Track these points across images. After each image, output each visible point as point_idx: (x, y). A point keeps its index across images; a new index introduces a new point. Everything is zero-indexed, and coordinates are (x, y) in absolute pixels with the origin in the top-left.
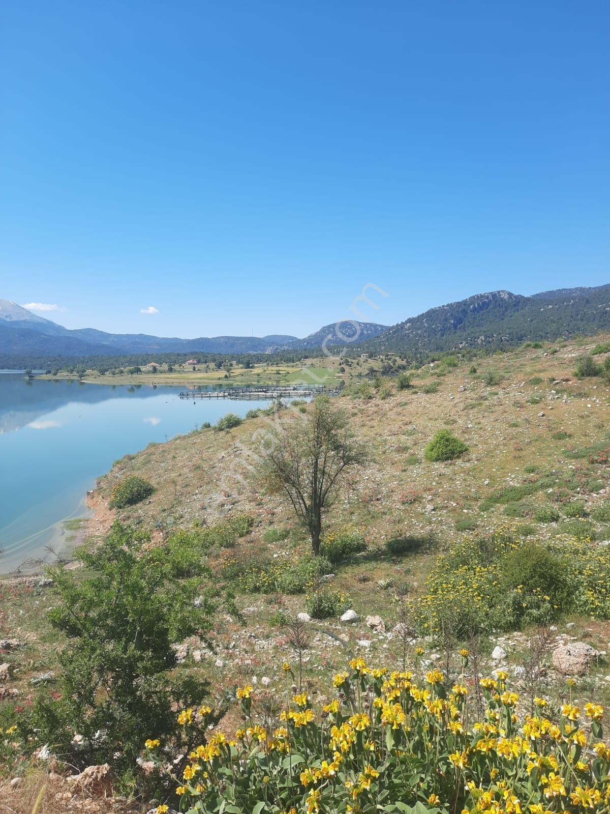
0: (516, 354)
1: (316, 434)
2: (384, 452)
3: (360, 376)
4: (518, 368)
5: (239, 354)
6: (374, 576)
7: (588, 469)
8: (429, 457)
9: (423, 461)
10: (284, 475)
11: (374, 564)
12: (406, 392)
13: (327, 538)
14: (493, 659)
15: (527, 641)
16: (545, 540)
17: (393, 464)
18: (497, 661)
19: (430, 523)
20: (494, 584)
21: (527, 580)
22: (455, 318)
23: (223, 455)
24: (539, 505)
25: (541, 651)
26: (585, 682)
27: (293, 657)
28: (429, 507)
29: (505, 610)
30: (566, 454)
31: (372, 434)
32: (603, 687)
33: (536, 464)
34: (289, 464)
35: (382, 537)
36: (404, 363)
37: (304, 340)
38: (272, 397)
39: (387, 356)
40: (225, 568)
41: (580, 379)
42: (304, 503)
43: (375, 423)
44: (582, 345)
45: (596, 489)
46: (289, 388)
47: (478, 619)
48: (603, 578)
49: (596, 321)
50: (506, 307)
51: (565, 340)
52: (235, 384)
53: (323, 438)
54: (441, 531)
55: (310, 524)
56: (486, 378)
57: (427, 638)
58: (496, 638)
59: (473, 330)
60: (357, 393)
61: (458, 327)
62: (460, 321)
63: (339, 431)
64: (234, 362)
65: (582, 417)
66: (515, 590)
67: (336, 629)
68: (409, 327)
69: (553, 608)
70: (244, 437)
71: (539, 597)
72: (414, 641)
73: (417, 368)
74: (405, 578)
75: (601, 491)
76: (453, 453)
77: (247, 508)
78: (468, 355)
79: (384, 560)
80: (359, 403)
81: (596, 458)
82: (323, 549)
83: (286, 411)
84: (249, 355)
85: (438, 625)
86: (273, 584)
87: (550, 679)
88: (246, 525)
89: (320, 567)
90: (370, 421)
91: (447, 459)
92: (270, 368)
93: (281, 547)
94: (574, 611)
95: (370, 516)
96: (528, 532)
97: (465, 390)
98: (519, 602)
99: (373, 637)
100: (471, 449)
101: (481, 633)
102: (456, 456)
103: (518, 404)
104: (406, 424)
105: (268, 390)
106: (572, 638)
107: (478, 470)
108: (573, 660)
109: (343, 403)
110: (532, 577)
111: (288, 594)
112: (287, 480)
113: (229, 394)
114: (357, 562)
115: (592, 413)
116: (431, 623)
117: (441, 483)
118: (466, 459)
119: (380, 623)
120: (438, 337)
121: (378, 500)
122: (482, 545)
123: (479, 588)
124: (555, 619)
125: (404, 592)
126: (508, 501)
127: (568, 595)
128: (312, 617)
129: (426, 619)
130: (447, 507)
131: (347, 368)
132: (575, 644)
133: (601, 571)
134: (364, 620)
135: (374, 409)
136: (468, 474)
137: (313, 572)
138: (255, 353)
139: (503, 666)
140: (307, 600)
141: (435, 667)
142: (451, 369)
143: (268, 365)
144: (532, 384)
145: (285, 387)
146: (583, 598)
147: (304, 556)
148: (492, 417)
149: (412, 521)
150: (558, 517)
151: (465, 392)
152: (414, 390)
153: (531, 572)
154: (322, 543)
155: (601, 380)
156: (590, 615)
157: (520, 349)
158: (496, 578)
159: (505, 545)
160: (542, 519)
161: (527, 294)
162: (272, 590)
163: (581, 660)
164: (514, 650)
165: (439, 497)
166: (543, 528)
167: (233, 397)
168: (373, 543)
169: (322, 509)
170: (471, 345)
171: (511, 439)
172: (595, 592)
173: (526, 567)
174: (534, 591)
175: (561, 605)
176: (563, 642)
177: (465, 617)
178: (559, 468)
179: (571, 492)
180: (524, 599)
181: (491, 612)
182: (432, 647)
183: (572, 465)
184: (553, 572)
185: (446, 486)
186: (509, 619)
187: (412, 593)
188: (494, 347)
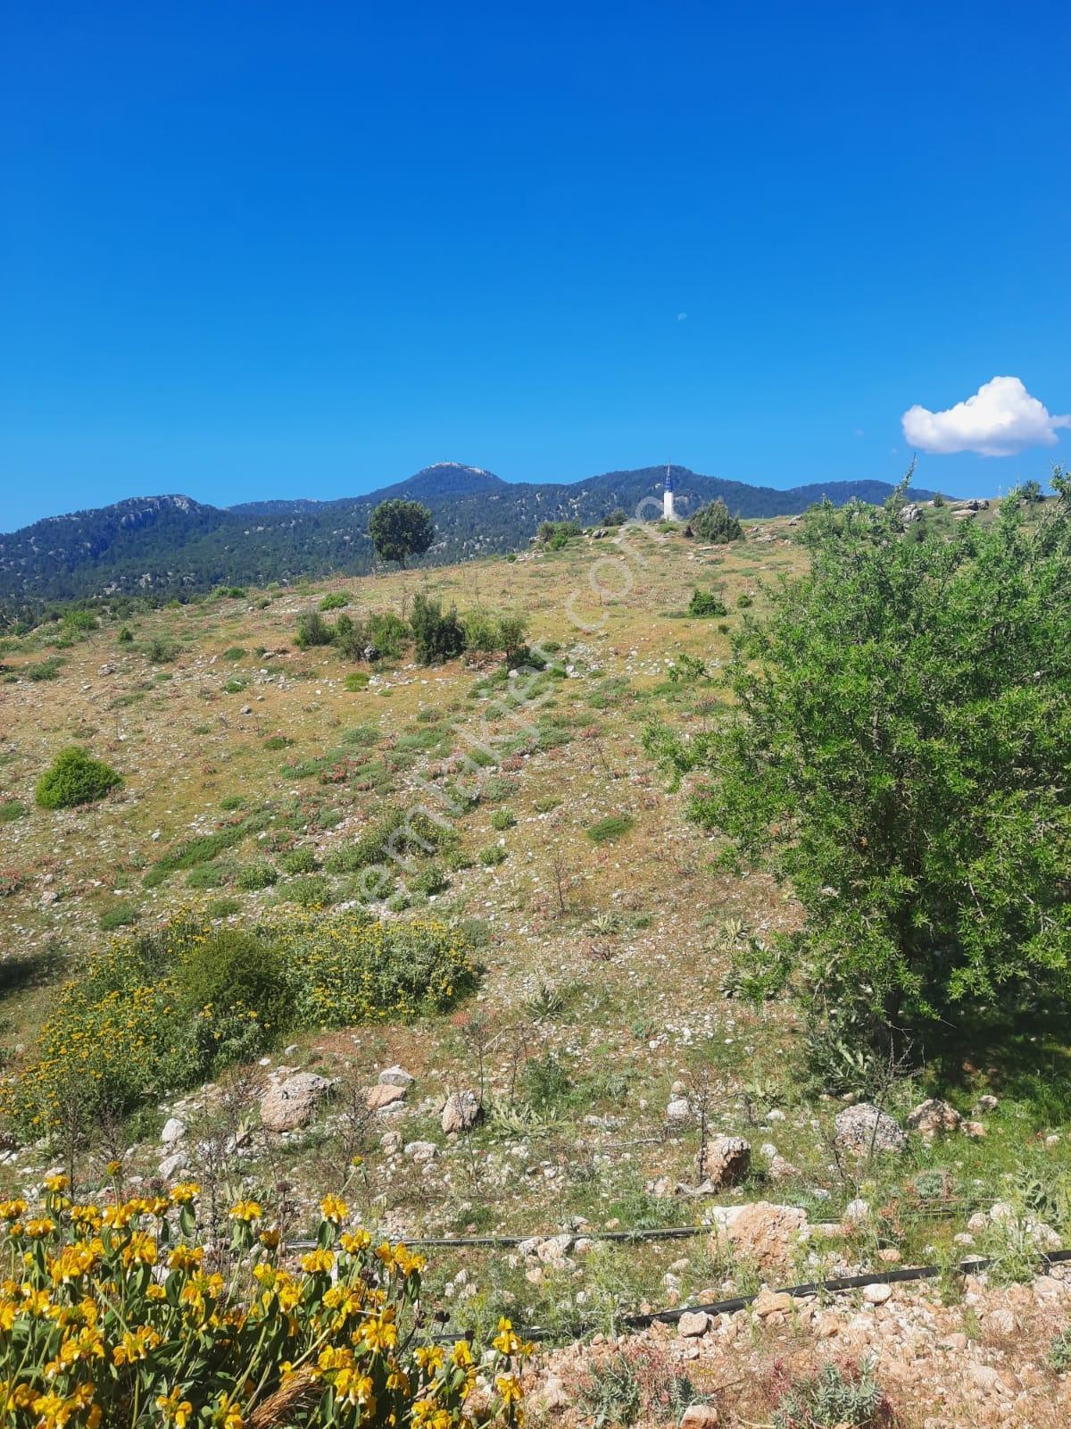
0: (202, 607)
4: (206, 631)
7: (319, 794)
8: (46, 801)
9: (34, 809)
14: (163, 1143)
15: (223, 1094)
16: (255, 919)
18: (169, 1145)
19: (51, 925)
20: (165, 1011)
21: (221, 992)
22: (93, 539)
24: (245, 862)
26: (309, 1134)
28: (48, 895)
29: (184, 1053)
30: (287, 772)
33: (240, 794)
41: (304, 650)
44: (307, 594)
45: (331, 823)
47: (137, 1081)
48: (338, 962)
49: (332, 556)
50: (185, 524)
51: (282, 586)
54: (72, 937)
56: (150, 649)
57: (39, 1143)
58: (172, 1104)
59: (129, 562)
61: (102, 555)
62: (103, 545)
65: (309, 711)
66: (202, 1014)
69: (264, 1028)
71: (241, 1015)
72: (14, 1157)
73: (22, 632)
75: (339, 826)
76: (91, 789)
78: (121, 608)
81: (330, 774)
85: (60, 1113)
87: (255, 1148)
91: (80, 801)
94: (296, 1026)
96: (227, 909)
97: (112, 672)
98: (209, 1034)
100: (126, 779)
101: (144, 1102)
102: (97, 794)
103: (205, 694)
106: (293, 1070)
107: (140, 815)
108: (293, 1103)
110: (229, 986)
115: (323, 703)
116: (45, 1113)
117: (70, 847)
118: (118, 797)
120: (62, 572)
122: (145, 948)
123: (140, 1025)
124: (266, 1046)
126: (193, 863)
127: (287, 1003)
129: (36, 1107)
130: (83, 890)
132: (294, 1079)
133: (334, 952)
136: (122, 825)
139: (181, 1149)
142: (84, 634)
144: (229, 659)
146: (309, 1001)
148: (165, 717)
149: (13, 929)
150: (276, 876)
151: (112, 675)
152: (8, 675)
153: (225, 977)
155: (335, 650)
156: (320, 1026)
157: (209, 599)
158: (170, 1000)
159: (186, 939)
160: (250, 885)
161: (222, 504)
163: (305, 1101)
164: (200, 1116)
165: (66, 874)
166: (250, 900)
170: (128, 589)
171: (197, 755)
172: (327, 987)
173: (218, 970)
174: (232, 1008)
175: (276, 1020)
176: (279, 1079)
177: (112, 1085)
178: (275, 796)
179: (295, 834)
180: (215, 1024)
181: (160, 1062)
182: (48, 1157)
183: (295, 790)
184: (263, 970)
185: (80, 851)
186: (192, 1066)
187: (12, 1065)
188: (169, 595)
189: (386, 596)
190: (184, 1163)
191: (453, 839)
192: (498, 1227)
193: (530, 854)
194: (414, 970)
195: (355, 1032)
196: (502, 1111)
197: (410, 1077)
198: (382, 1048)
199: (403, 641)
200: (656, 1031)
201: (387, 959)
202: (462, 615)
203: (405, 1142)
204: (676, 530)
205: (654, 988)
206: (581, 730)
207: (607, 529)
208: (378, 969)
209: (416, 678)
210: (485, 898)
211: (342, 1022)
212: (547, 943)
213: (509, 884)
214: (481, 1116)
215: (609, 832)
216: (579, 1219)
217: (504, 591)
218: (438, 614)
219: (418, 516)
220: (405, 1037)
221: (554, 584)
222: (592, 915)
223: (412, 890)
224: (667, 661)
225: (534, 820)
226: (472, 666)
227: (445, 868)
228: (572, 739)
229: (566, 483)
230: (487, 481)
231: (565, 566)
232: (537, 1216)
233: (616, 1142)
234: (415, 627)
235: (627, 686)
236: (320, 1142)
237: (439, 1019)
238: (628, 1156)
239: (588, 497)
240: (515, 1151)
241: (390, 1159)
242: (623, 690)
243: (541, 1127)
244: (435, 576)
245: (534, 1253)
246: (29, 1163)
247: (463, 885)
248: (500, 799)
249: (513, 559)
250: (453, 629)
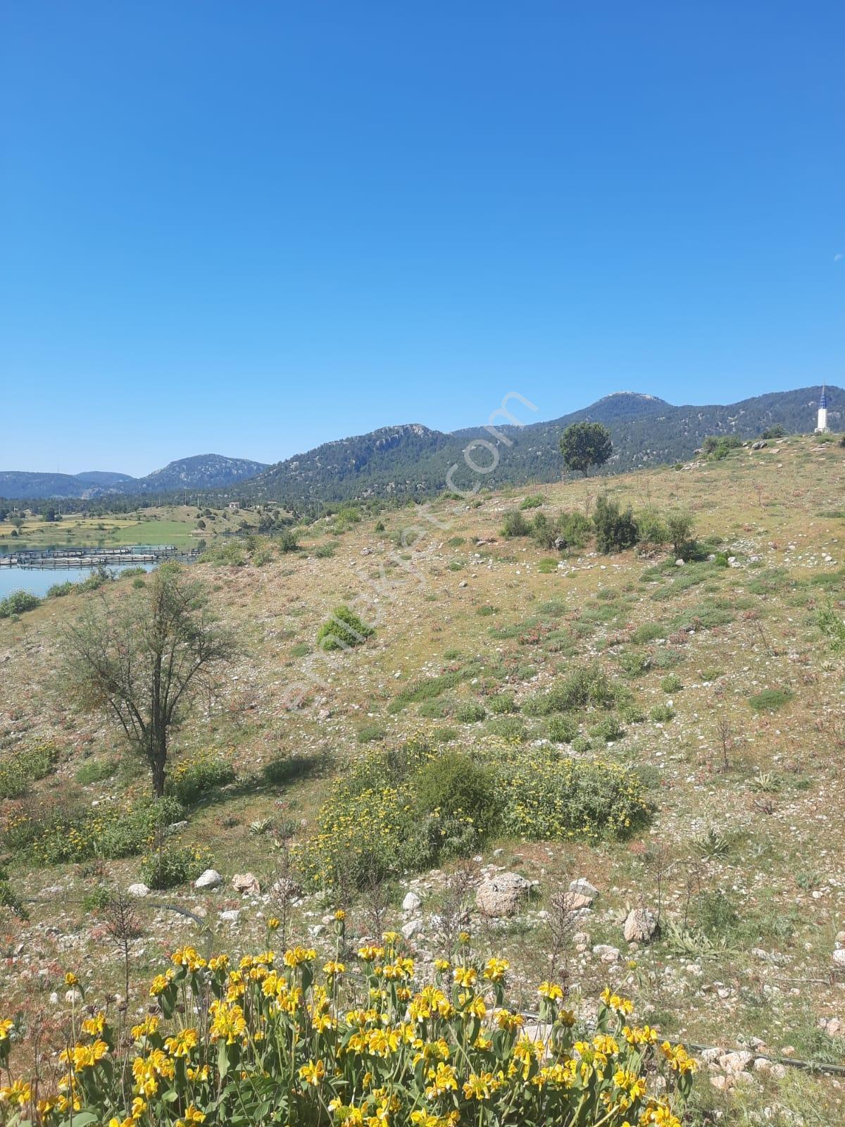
0: (433, 506)
1: (158, 618)
2: (261, 641)
3: (228, 533)
5: (37, 499)
6: (246, 817)
7: (517, 652)
8: (323, 644)
9: (315, 650)
10: (107, 681)
11: (245, 799)
12: (292, 556)
13: (176, 770)
14: (404, 910)
15: (447, 879)
16: (469, 746)
17: (274, 656)
18: (409, 913)
19: (325, 734)
20: (406, 809)
21: (446, 800)
22: (357, 458)
23: (7, 654)
24: (462, 701)
25: (462, 891)
26: (515, 923)
27: (119, 953)
28: (323, 713)
29: (419, 843)
30: (493, 634)
31: (244, 616)
32: (535, 926)
33: (459, 647)
34: (116, 665)
35: (258, 761)
36: (290, 516)
37: (142, 481)
38: (92, 565)
39: (266, 505)
40: (9, 831)
41: (507, 540)
42: (140, 720)
43: (248, 600)
44: (510, 497)
45: (527, 676)
46: (119, 551)
47: (385, 859)
48: (535, 788)
49: (527, 468)
50: (420, 446)
51: (491, 490)
52: (30, 545)
53: (169, 623)
54: (339, 745)
55: (150, 751)
56: (396, 537)
57: (317, 895)
58: (409, 881)
59: (381, 473)
60: (222, 558)
61: (362, 469)
62: (362, 461)
63: (194, 613)
64: (28, 512)
65: (511, 587)
66: (432, 815)
67: (188, 901)
68: (296, 467)
69: (478, 832)
70: (43, 626)
71: (461, 820)
72: (301, 902)
73: (308, 524)
74: (288, 815)
75: (533, 679)
77: (47, 733)
78: (374, 507)
79: (260, 792)
80: (225, 572)
81: (527, 637)
82: (171, 785)
83: (114, 586)
84: (53, 501)
85: (333, 875)
86: (92, 847)
87: (473, 926)
88: (46, 761)
89: (164, 813)
90: (240, 597)
92: (89, 521)
93: (105, 789)
94: (502, 834)
95: (242, 731)
96: (448, 736)
97: (370, 553)
98: (437, 831)
99: (242, 905)
100: (377, 631)
101: (389, 876)
103: (435, 571)
104: (292, 601)
105: (85, 553)
106: (500, 869)
107: (387, 659)
108: (501, 896)
109: (202, 573)
110: (452, 795)
111: (114, 858)
112: (112, 688)
113: (20, 561)
114: (221, 800)
115: (521, 581)
116: (324, 874)
117: (339, 679)
118: (372, 645)
119: (253, 883)
120: (335, 481)
121: (252, 708)
122: (391, 758)
123: (387, 816)
124: (479, 847)
125: (287, 834)
126: (424, 698)
127: (494, 814)
128: (151, 888)
129: (316, 868)
130: (347, 711)
131: (208, 522)
132: (502, 876)
133: (532, 779)
134: (229, 881)
135: (247, 580)
136: (374, 665)
137: (154, 821)
138: (63, 498)
139: (417, 917)
140: (143, 864)
141: (328, 933)
142: (351, 525)
143: (85, 516)
144: (452, 545)
145: (113, 549)
146: (512, 815)
147: (141, 798)
149: (300, 734)
150: (484, 714)
151: (371, 555)
152: (302, 553)
153: (450, 789)
154: (168, 778)
155: (531, 540)
156: (520, 837)
157: (437, 500)
158: (408, 800)
159: (420, 755)
160: (465, 719)
161: (446, 430)
162: (89, 855)
163: (510, 895)
164: (431, 894)
165: (336, 698)
166: (465, 730)
167: (27, 565)
168: (245, 770)
169: (169, 727)
170: (379, 493)
171: (427, 617)
172: (526, 806)
173: (445, 782)
174: (455, 813)
175: (486, 827)
176: (489, 875)
177: (367, 858)
178: (484, 652)
179: (498, 682)
180: (442, 825)
181: (401, 847)
182: (325, 906)
183: (499, 648)
184: (477, 786)
185: (346, 682)
186: (424, 854)
187: (298, 834)
188: (407, 497)
189: (572, 498)
190: (420, 928)
191: (628, 697)
192: (680, 1032)
193: (696, 715)
194: (598, 801)
195: (548, 846)
196: (676, 930)
197: (595, 889)
198: (571, 862)
199: (587, 533)
200: (818, 885)
201: (575, 790)
202: (635, 513)
203: (593, 943)
204: (832, 441)
205: (815, 844)
206: (741, 613)
207: (766, 441)
208: (568, 797)
209: (596, 564)
210: (656, 749)
211: (538, 836)
212: (712, 793)
213: (677, 739)
214: (658, 933)
215: (770, 702)
216: (756, 1040)
217: (672, 494)
218: (617, 513)
219: (600, 434)
220: (589, 857)
221: (717, 488)
222: (754, 773)
223: (593, 736)
224: (824, 555)
225: (699, 686)
226: (644, 555)
227: (621, 720)
228: (733, 620)
229: (725, 404)
230: (656, 404)
231: (727, 473)
232: (716, 1029)
233: (785, 977)
234: (596, 523)
235: (786, 576)
236: (524, 931)
237: (619, 845)
238: (797, 991)
239: (745, 416)
240: (690, 968)
241: (581, 955)
242: (782, 579)
243: (713, 952)
244: (613, 483)
245: (717, 1062)
246: (310, 908)
247: (635, 735)
248: (668, 667)
249: (679, 468)
250: (628, 525)
